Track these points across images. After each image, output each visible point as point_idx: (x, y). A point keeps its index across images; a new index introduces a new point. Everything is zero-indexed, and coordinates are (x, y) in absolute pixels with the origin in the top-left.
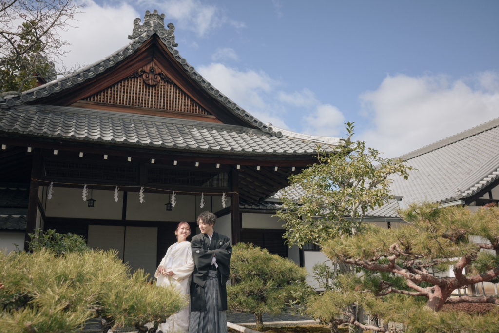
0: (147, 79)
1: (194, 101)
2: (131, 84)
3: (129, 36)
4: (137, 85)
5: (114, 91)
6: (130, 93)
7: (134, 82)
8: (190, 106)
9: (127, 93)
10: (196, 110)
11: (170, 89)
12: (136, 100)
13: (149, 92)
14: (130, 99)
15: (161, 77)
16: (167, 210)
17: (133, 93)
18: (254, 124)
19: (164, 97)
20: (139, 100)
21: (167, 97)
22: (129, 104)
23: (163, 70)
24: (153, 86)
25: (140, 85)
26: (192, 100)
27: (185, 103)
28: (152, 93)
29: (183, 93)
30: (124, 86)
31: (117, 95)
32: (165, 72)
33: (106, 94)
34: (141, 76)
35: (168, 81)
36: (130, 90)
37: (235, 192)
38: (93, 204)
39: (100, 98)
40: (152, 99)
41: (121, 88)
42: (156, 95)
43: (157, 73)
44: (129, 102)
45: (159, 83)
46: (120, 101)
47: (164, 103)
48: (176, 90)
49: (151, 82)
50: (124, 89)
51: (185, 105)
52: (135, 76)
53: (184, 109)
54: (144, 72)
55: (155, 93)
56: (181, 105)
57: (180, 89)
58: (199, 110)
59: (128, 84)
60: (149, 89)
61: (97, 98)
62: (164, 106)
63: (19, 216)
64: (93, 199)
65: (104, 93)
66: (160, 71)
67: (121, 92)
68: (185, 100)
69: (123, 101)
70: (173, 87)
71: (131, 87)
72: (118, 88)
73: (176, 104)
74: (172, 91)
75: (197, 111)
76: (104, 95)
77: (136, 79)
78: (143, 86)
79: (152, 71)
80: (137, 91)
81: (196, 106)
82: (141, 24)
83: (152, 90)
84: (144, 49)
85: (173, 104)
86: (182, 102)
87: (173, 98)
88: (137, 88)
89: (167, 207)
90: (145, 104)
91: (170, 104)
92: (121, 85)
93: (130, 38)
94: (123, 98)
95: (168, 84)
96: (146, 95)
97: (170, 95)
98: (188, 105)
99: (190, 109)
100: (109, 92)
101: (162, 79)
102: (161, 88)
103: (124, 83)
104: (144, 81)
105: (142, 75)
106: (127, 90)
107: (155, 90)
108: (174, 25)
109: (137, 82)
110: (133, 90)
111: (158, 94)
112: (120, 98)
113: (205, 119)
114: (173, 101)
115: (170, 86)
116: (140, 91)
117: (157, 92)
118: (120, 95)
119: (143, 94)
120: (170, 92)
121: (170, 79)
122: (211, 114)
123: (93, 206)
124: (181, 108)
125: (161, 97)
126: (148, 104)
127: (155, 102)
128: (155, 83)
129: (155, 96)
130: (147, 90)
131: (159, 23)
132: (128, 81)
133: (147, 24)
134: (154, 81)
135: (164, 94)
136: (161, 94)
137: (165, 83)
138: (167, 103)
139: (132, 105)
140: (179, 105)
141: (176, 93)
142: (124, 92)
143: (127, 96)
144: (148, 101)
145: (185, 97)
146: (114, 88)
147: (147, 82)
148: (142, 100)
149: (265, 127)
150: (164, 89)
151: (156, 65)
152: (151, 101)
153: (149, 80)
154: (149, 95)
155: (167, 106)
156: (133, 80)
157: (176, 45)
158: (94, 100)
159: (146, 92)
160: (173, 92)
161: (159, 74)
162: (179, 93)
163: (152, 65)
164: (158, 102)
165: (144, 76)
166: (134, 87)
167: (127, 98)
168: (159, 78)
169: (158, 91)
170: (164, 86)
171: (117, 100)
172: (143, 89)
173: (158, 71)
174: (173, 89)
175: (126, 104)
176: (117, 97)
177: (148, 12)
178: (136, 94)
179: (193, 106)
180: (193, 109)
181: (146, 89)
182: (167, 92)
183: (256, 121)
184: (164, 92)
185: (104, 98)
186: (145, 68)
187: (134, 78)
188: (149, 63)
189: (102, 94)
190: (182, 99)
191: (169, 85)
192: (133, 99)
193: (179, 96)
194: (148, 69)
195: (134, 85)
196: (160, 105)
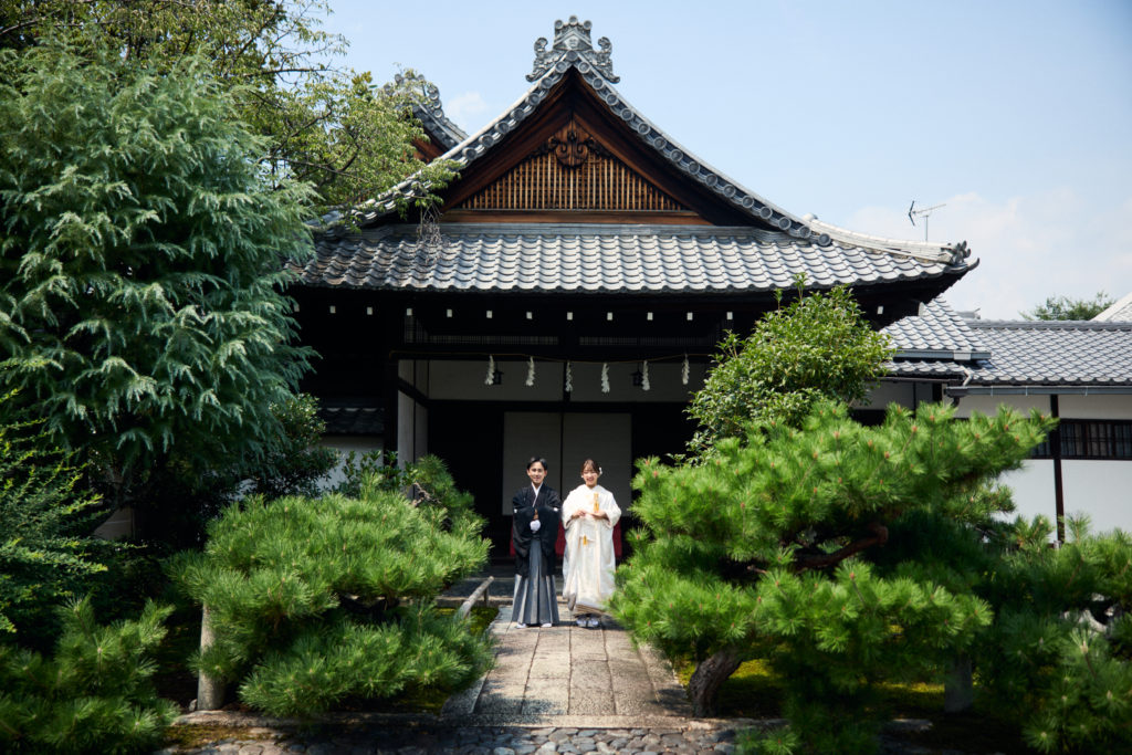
0: (564, 155)
1: (653, 186)
2: (535, 168)
3: (528, 77)
4: (547, 168)
5: (507, 184)
6: (535, 185)
7: (541, 163)
8: (648, 196)
9: (529, 185)
10: (659, 203)
11: (609, 169)
12: (546, 197)
13: (569, 180)
14: (535, 197)
15: (589, 148)
17: (541, 185)
18: (776, 223)
19: (597, 186)
20: (552, 196)
21: (603, 186)
22: (534, 207)
23: (592, 133)
24: (575, 168)
25: (552, 168)
26: (650, 185)
27: (637, 192)
28: (575, 180)
29: (633, 173)
30: (524, 173)
31: (513, 191)
32: (597, 138)
33: (492, 192)
34: (552, 151)
35: (602, 154)
36: (535, 179)
38: (499, 378)
39: (484, 201)
40: (574, 191)
41: (518, 179)
42: (583, 183)
43: (582, 140)
44: (535, 202)
45: (587, 158)
46: (518, 202)
47: (597, 197)
48: (620, 169)
49: (571, 161)
50: (524, 179)
51: (637, 197)
52: (542, 152)
53: (637, 203)
54: (557, 142)
55: (580, 180)
56: (631, 197)
57: (626, 167)
58: (665, 202)
59: (530, 169)
60: (569, 174)
61: (478, 201)
62: (597, 203)
63: (373, 410)
64: (500, 370)
65: (489, 190)
66: (587, 136)
67: (518, 185)
68: (637, 186)
69: (524, 201)
70: (615, 164)
71: (535, 173)
72: (512, 179)
73: (620, 197)
74: (612, 172)
75: (662, 206)
76: (489, 195)
77: (544, 159)
78: (558, 169)
79: (572, 140)
80: (546, 180)
81: (660, 197)
82: (549, 48)
83: (575, 173)
84: (554, 100)
85: (614, 197)
86: (631, 191)
87: (614, 186)
88: (546, 174)
89: (635, 379)
90: (563, 202)
91: (609, 197)
92: (518, 173)
93: (530, 79)
94: (524, 196)
95: (603, 159)
96: (563, 185)
97: (609, 181)
98: (643, 196)
99: (648, 203)
100: (498, 188)
101: (592, 151)
102: (592, 169)
103: (524, 168)
104: (558, 159)
105: (555, 148)
106: (530, 179)
107: (580, 173)
108: (611, 41)
109: (547, 163)
110: (541, 180)
111: (586, 181)
112: (518, 196)
113: (677, 220)
114: (614, 192)
115: (609, 163)
116: (552, 180)
117: (583, 177)
118: (518, 191)
119: (558, 185)
120: (609, 174)
121: (607, 150)
122: (688, 209)
123: (499, 382)
124: (631, 203)
125: (592, 185)
126: (569, 202)
127: (580, 197)
128: (578, 162)
129: (580, 185)
130: (566, 175)
131: (582, 41)
132: (530, 163)
133: (558, 48)
134: (577, 158)
135: (597, 180)
136: (592, 180)
137: (597, 157)
138: (603, 197)
139: (540, 207)
140: (625, 197)
141: (620, 174)
142: (524, 185)
143: (529, 191)
144: (569, 197)
145: (637, 181)
146: (507, 179)
147: (564, 161)
148: (557, 197)
149: (796, 226)
150: (597, 169)
151: (579, 125)
152: (574, 197)
153: (568, 157)
154: (569, 185)
155: (603, 202)
156: (538, 160)
157: (616, 80)
158: (473, 206)
159: (563, 179)
160: (615, 174)
161: (587, 142)
162: (626, 175)
163: (572, 127)
164: (586, 196)
165: (558, 151)
166: (541, 174)
167: (529, 196)
168: (586, 151)
169: (586, 174)
170: (596, 164)
171: (512, 202)
172: (558, 174)
173: (584, 136)
174: (615, 168)
175: (529, 207)
176: (512, 196)
177: (558, 22)
178: (546, 185)
179: (654, 197)
180: (653, 203)
181: (563, 173)
182: (603, 175)
183: (776, 217)
184: (597, 175)
185: (489, 201)
186: (558, 135)
187: (541, 156)
188: (566, 124)
189: (486, 193)
190: (631, 185)
191: (606, 162)
192: (541, 197)
193: (626, 180)
194: (564, 135)
195: (541, 168)
196: (591, 202)
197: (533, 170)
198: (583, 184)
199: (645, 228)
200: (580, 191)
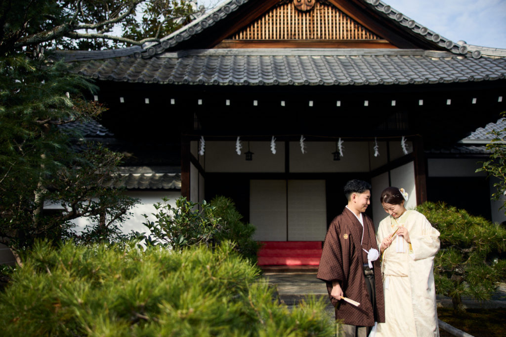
0: (299, 4)
1: (358, 24)
2: (280, 13)
4: (287, 13)
5: (261, 24)
6: (280, 24)
7: (284, 9)
8: (354, 31)
9: (276, 24)
10: (362, 35)
11: (328, 13)
12: (287, 31)
13: (302, 20)
14: (280, 31)
16: (335, 159)
17: (284, 24)
18: (441, 45)
19: (321, 24)
20: (291, 31)
21: (325, 24)
22: (280, 38)
24: (306, 12)
25: (291, 13)
26: (356, 23)
27: (347, 27)
28: (306, 20)
29: (345, 15)
30: (273, 16)
31: (265, 28)
33: (252, 29)
34: (291, 1)
35: (324, 3)
36: (280, 20)
37: (418, 135)
38: (251, 156)
39: (246, 35)
40: (306, 28)
41: (269, 20)
44: (280, 35)
45: (314, 7)
46: (269, 35)
47: (321, 31)
48: (336, 13)
49: (304, 8)
50: (273, 20)
51: (347, 31)
52: (285, 2)
53: (347, 35)
55: (310, 20)
56: (343, 31)
57: (340, 11)
58: (366, 34)
59: (276, 13)
60: (302, 16)
61: (243, 35)
62: (321, 35)
63: (174, 174)
64: (251, 151)
65: (250, 28)
67: (269, 24)
68: (347, 24)
69: (273, 34)
70: (332, 10)
71: (280, 16)
72: (265, 20)
73: (336, 31)
74: (330, 15)
75: (364, 36)
76: (250, 31)
77: (285, 7)
78: (295, 13)
80: (287, 20)
81: (362, 31)
83: (306, 16)
85: (332, 31)
86: (343, 27)
87: (332, 24)
88: (287, 17)
89: (335, 156)
90: (299, 35)
92: (269, 16)
94: (273, 31)
95: (324, 7)
96: (298, 24)
98: (351, 31)
99: (354, 35)
100: (256, 26)
101: (317, 1)
102: (317, 13)
103: (273, 13)
104: (295, 7)
106: (276, 20)
107: (310, 16)
109: (287, 9)
110: (284, 20)
111: (313, 20)
112: (269, 31)
113: (374, 45)
114: (332, 27)
115: (328, 9)
116: (291, 20)
117: (311, 18)
118: (269, 28)
119: (295, 24)
120: (328, 17)
122: (381, 38)
123: (251, 159)
124: (343, 35)
125: (317, 24)
126: (302, 35)
127: (310, 31)
128: (309, 8)
129: (310, 24)
130: (300, 18)
132: (276, 10)
134: (307, 5)
135: (321, 20)
136: (317, 20)
137: (320, 6)
138: (325, 31)
139: (284, 38)
140: (340, 31)
141: (336, 17)
142: (273, 24)
143: (276, 28)
144: (302, 31)
145: (347, 20)
146: (261, 20)
147: (299, 8)
148: (295, 31)
149: (456, 47)
150: (321, 13)
152: (306, 31)
153: (301, 5)
154: (302, 24)
155: (325, 34)
156: (282, 8)
158: (239, 38)
159: (298, 20)
160: (332, 16)
162: (339, 17)
164: (314, 31)
165: (295, 1)
166: (284, 16)
167: (276, 31)
169: (313, 16)
170: (320, 10)
171: (265, 34)
172: (296, 17)
174: (332, 12)
175: (276, 38)
176: (265, 31)
178: (287, 24)
179: (358, 31)
180: (358, 34)
181: (298, 16)
182: (325, 17)
183: (443, 41)
184: (321, 17)
185: (250, 34)
187: (284, 5)
189: (248, 30)
190: (343, 23)
191: (326, 8)
192: (284, 31)
193: (339, 20)
195: (284, 13)
196: (317, 34)
197: (278, 15)
198: (312, 22)
199: (353, 51)
200: (310, 27)
